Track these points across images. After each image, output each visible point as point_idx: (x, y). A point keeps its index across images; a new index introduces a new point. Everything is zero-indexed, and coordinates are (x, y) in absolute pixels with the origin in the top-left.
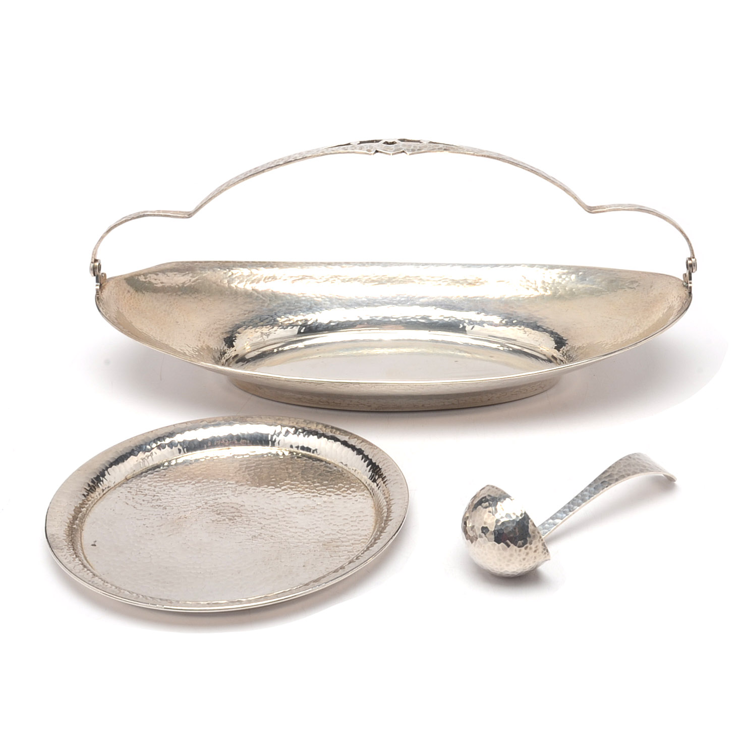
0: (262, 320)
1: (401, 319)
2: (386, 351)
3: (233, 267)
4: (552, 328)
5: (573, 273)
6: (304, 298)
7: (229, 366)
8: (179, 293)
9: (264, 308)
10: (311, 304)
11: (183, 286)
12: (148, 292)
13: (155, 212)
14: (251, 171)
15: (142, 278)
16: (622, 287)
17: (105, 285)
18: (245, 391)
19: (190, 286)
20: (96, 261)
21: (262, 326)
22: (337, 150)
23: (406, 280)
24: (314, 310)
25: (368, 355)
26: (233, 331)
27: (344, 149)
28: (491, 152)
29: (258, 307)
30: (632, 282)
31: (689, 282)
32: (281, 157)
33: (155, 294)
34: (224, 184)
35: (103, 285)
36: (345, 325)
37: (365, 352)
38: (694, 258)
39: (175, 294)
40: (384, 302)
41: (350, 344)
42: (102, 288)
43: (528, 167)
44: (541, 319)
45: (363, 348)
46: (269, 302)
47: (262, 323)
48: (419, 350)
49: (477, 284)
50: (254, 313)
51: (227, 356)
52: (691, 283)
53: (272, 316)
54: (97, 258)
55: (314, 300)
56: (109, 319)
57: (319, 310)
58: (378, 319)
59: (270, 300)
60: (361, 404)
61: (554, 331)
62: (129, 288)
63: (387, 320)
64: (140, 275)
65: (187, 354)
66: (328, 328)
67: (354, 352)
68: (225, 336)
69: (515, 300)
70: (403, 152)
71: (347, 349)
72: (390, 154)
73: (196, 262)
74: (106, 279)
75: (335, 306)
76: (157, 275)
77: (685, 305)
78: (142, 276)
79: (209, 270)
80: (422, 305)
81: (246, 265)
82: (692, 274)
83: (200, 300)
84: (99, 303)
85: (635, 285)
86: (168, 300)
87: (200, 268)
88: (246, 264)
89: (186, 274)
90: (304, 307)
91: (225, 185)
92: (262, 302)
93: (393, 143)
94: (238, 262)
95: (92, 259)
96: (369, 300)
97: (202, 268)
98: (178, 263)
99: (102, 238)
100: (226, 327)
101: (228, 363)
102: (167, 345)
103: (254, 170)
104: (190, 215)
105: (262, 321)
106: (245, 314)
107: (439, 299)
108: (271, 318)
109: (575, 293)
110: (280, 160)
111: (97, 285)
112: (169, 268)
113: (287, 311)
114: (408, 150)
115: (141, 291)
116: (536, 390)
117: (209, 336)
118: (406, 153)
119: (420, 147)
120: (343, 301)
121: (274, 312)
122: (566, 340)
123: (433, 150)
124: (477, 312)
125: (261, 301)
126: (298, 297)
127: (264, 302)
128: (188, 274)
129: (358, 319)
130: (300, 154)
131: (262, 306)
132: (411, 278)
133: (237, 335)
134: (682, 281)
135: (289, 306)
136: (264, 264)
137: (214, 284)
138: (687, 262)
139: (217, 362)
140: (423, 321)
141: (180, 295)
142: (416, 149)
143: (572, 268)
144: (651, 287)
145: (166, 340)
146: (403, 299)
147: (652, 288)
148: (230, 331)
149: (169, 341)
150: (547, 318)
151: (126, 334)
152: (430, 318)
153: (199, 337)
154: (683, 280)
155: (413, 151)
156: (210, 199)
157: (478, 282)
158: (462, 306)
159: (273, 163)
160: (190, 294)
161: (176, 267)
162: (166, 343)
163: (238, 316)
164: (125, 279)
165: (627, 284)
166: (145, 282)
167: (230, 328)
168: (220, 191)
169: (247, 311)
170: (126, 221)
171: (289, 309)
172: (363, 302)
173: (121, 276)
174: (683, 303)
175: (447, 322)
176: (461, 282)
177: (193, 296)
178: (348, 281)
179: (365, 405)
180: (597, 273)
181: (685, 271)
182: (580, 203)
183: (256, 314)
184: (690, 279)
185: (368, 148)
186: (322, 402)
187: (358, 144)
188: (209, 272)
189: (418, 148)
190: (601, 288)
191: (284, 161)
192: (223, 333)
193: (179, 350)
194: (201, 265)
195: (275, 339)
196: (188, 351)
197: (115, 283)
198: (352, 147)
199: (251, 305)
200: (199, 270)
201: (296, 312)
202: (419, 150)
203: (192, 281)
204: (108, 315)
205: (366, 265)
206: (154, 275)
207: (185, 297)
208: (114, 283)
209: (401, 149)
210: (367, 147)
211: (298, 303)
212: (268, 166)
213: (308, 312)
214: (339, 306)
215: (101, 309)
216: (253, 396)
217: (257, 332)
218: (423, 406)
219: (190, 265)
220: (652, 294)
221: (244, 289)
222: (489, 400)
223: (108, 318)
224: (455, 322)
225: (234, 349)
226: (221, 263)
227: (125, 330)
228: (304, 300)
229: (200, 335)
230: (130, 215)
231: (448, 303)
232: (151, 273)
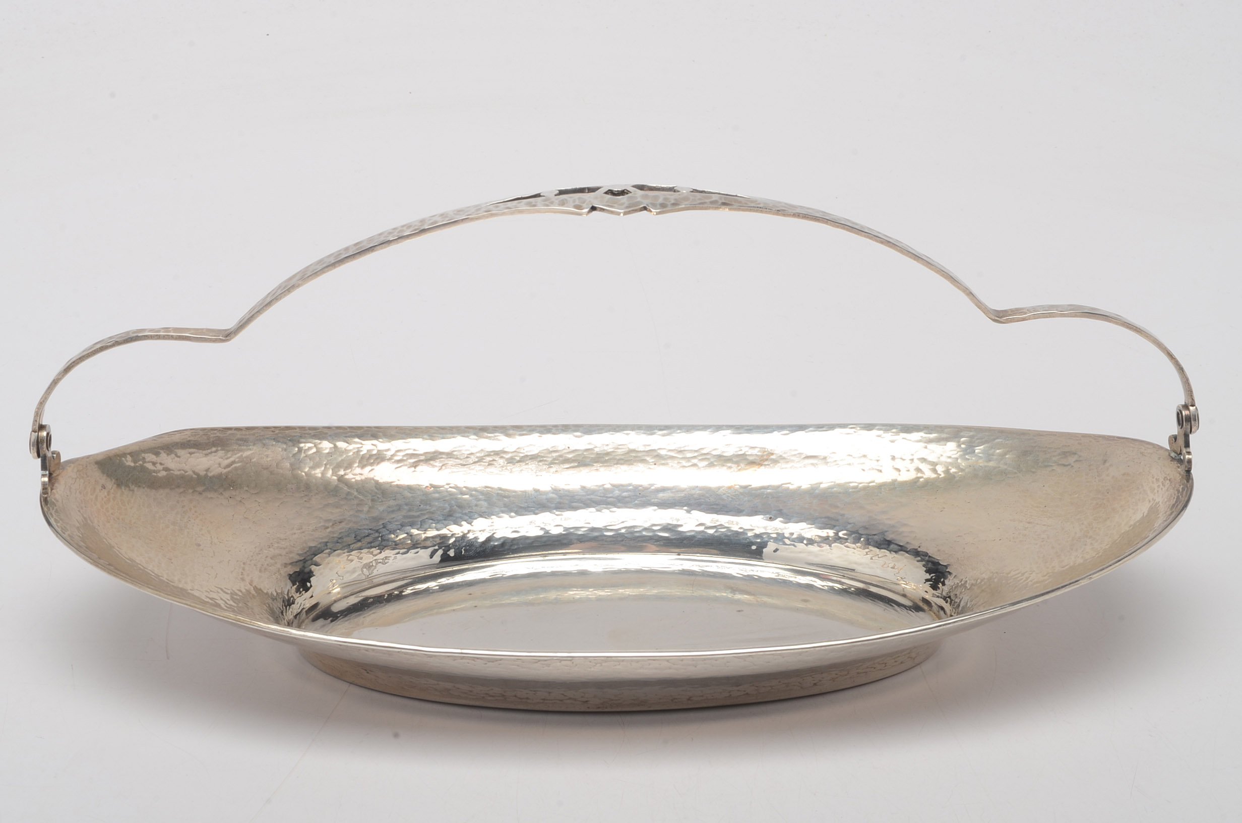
0: (359, 538)
1: (623, 531)
2: (590, 593)
3: (301, 437)
4: (914, 545)
5: (947, 440)
6: (437, 495)
7: (299, 627)
8: (200, 489)
9: (362, 516)
10: (451, 506)
11: (206, 476)
12: (139, 486)
13: (158, 331)
14: (347, 249)
15: (129, 462)
16: (1046, 464)
17: (58, 475)
18: (335, 677)
19: (219, 477)
20: (42, 427)
21: (360, 549)
22: (516, 207)
23: (630, 458)
24: (457, 518)
25: (557, 602)
26: (305, 561)
27: (530, 204)
28: (808, 208)
29: (351, 513)
30: (1065, 454)
31: (1184, 451)
32: (404, 223)
33: (154, 491)
34: (298, 273)
35: (54, 475)
36: (518, 544)
37: (552, 595)
38: (1193, 406)
39: (191, 491)
40: (589, 499)
41: (525, 581)
42: (53, 481)
43: (880, 236)
44: (893, 526)
45: (546, 589)
46: (370, 503)
47: (359, 544)
48: (655, 591)
49: (766, 463)
50: (343, 525)
51: (295, 608)
52: (1189, 453)
53: (377, 531)
54: (44, 424)
55: (456, 499)
56: (69, 541)
57: (467, 518)
58: (580, 533)
59: (373, 500)
60: (570, 699)
61: (919, 550)
62: (103, 479)
63: (596, 534)
64: (124, 455)
65: (223, 606)
66: (484, 551)
67: (531, 598)
68: (291, 570)
69: (840, 493)
70: (645, 208)
71: (518, 592)
72: (619, 214)
73: (230, 429)
74: (59, 463)
75: (497, 509)
76: (157, 454)
77: (1182, 494)
78: (128, 456)
79: (254, 444)
80: (664, 505)
81: (327, 433)
82: (1191, 436)
83: (241, 501)
84: (49, 509)
85: (1071, 460)
86: (178, 502)
87: (238, 440)
88: (326, 431)
89: (211, 453)
90: (439, 512)
91: (297, 278)
92: (358, 505)
93: (623, 193)
94: (311, 428)
95: (34, 424)
96: (560, 497)
97: (241, 440)
98: (194, 431)
99: (55, 382)
100: (291, 552)
101: (297, 621)
102: (181, 589)
103: (355, 248)
104: (228, 335)
105: (359, 541)
106: (327, 528)
107: (693, 492)
108: (377, 535)
109: (954, 477)
110: (405, 228)
111: (43, 476)
112: (178, 440)
113: (407, 520)
114: (654, 206)
115: (127, 486)
116: (902, 663)
117: (260, 571)
118: (651, 211)
119: (675, 200)
120: (512, 499)
121: (381, 523)
122: (946, 567)
123: (701, 206)
124: (768, 516)
125: (355, 502)
126: (426, 494)
127: (361, 503)
128: (216, 452)
129: (541, 533)
130: (442, 215)
131: (358, 511)
132: (640, 454)
133: (313, 568)
134: (1167, 450)
135: (410, 510)
136: (359, 432)
137: (265, 471)
138: (1179, 414)
139: (277, 621)
140: (666, 535)
141: (200, 493)
142: (669, 204)
143: (946, 430)
144: (1105, 462)
145: (179, 581)
146: (625, 494)
147: (1107, 464)
148: (301, 560)
149: (186, 583)
150: (905, 525)
151: (104, 570)
152: (680, 529)
153: (242, 574)
154: (1169, 449)
155: (664, 208)
156: (269, 304)
157: (767, 460)
158: (739, 505)
159: (390, 233)
160: (221, 490)
161: (192, 438)
162: (181, 586)
163: (313, 530)
164: (97, 463)
165: (1054, 459)
166: (134, 468)
167: (299, 555)
168: (287, 288)
169: (329, 520)
170: (102, 349)
171: (410, 517)
172: (550, 500)
173: (88, 457)
174: (1178, 491)
175: (712, 535)
176: (734, 460)
177: (227, 494)
178: (519, 461)
179: (575, 700)
180: (995, 439)
181: (1174, 429)
182: (979, 304)
183: (349, 526)
184: (1187, 445)
185: (577, 203)
186: (490, 696)
187: (556, 195)
188: (255, 448)
189: (673, 202)
190: (1005, 467)
191: (411, 229)
192: (286, 565)
193: (207, 600)
194: (239, 435)
195: (385, 574)
196: (223, 598)
197: (78, 471)
198: (545, 200)
199: (338, 510)
200: (237, 444)
201: (423, 522)
202: (674, 204)
203: (223, 465)
204: (67, 533)
205: (553, 431)
206: (150, 455)
207: (209, 496)
208: (75, 470)
209: (640, 203)
210: (574, 201)
211: (426, 504)
212: (382, 239)
213: (446, 522)
214: (503, 509)
215: (52, 521)
216: (352, 685)
217: (352, 561)
218: (689, 699)
219: (218, 434)
220: (1108, 475)
221: (321, 478)
222: (815, 684)
223: (68, 538)
224: (727, 536)
225: (309, 593)
226: (277, 432)
227: (101, 561)
228: (438, 499)
229: (244, 569)
230: (110, 338)
231: (712, 500)
232: (144, 451)
